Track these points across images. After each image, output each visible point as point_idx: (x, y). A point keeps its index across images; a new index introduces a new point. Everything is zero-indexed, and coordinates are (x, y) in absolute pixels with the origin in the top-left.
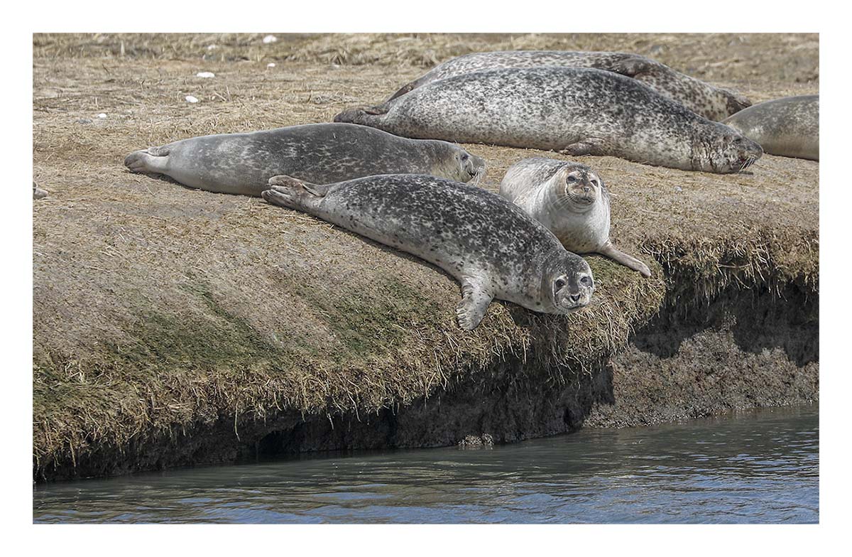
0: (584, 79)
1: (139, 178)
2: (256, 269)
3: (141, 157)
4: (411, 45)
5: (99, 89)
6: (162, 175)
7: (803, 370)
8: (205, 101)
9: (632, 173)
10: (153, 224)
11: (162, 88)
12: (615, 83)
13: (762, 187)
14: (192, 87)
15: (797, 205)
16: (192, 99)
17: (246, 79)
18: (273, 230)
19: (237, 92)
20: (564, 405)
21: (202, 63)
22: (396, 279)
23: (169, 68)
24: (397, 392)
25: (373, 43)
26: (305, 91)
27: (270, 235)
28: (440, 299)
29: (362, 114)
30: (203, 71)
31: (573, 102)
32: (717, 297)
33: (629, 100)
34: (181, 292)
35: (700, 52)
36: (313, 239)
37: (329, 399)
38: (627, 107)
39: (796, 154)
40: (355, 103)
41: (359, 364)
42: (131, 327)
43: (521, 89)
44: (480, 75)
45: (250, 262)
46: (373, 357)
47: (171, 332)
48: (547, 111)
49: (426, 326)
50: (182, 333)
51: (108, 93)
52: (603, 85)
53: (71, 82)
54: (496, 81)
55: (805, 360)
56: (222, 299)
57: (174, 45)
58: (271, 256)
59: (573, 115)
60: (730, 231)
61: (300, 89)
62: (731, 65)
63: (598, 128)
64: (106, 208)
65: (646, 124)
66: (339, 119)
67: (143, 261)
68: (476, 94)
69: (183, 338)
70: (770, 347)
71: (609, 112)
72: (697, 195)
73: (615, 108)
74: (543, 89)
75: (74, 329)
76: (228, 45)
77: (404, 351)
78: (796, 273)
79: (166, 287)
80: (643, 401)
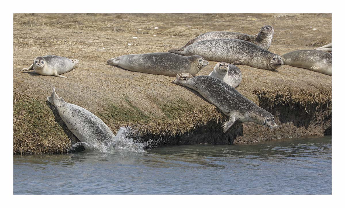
0: (239, 43)
1: (111, 66)
2: (142, 94)
3: (111, 61)
4: (196, 31)
5: (104, 41)
6: (117, 66)
7: (299, 129)
8: (133, 45)
9: (252, 70)
10: (114, 80)
11: (122, 41)
12: (248, 44)
13: (289, 76)
14: (130, 41)
15: (299, 81)
16: (130, 44)
17: (146, 39)
18: (147, 83)
19: (143, 43)
20: (228, 136)
21: (135, 34)
22: (181, 98)
23: (125, 35)
24: (180, 130)
25: (185, 30)
26: (162, 43)
27: (146, 84)
28: (194, 104)
29: (176, 50)
30: (135, 36)
31: (236, 49)
32: (274, 107)
33: (252, 49)
34: (120, 99)
35: (278, 36)
36: (159, 86)
37: (161, 131)
38: (251, 51)
39: (301, 67)
40: (175, 47)
41: (170, 122)
42: (106, 109)
43: (221, 45)
44: (210, 40)
45: (140, 92)
46: (174, 120)
47: (117, 111)
48: (229, 52)
49: (190, 112)
50: (120, 111)
51: (106, 42)
52: (245, 45)
53: (97, 38)
54: (214, 42)
55: (299, 126)
56: (132, 102)
57: (129, 29)
58: (147, 90)
59: (236, 53)
60: (279, 88)
61: (161, 43)
62: (287, 40)
63: (243, 57)
64: (101, 75)
65: (256, 55)
66: (170, 51)
67: (110, 90)
68: (209, 46)
69: (120, 112)
70: (289, 122)
71: (246, 52)
72: (271, 78)
73: (247, 51)
74: (228, 45)
75: (90, 108)
76: (145, 29)
77: (183, 119)
78: (297, 101)
79: (116, 98)
80: (251, 135)
